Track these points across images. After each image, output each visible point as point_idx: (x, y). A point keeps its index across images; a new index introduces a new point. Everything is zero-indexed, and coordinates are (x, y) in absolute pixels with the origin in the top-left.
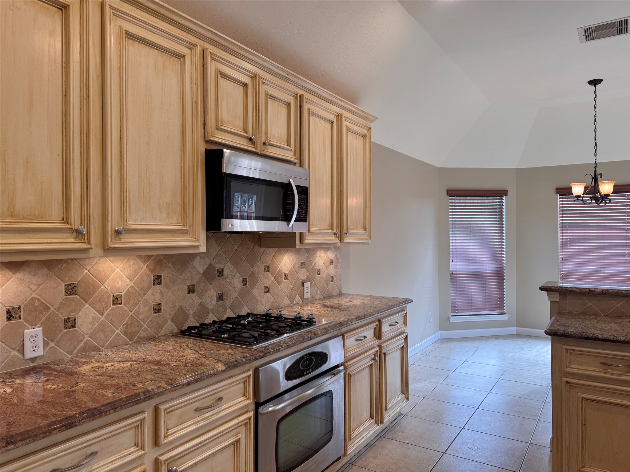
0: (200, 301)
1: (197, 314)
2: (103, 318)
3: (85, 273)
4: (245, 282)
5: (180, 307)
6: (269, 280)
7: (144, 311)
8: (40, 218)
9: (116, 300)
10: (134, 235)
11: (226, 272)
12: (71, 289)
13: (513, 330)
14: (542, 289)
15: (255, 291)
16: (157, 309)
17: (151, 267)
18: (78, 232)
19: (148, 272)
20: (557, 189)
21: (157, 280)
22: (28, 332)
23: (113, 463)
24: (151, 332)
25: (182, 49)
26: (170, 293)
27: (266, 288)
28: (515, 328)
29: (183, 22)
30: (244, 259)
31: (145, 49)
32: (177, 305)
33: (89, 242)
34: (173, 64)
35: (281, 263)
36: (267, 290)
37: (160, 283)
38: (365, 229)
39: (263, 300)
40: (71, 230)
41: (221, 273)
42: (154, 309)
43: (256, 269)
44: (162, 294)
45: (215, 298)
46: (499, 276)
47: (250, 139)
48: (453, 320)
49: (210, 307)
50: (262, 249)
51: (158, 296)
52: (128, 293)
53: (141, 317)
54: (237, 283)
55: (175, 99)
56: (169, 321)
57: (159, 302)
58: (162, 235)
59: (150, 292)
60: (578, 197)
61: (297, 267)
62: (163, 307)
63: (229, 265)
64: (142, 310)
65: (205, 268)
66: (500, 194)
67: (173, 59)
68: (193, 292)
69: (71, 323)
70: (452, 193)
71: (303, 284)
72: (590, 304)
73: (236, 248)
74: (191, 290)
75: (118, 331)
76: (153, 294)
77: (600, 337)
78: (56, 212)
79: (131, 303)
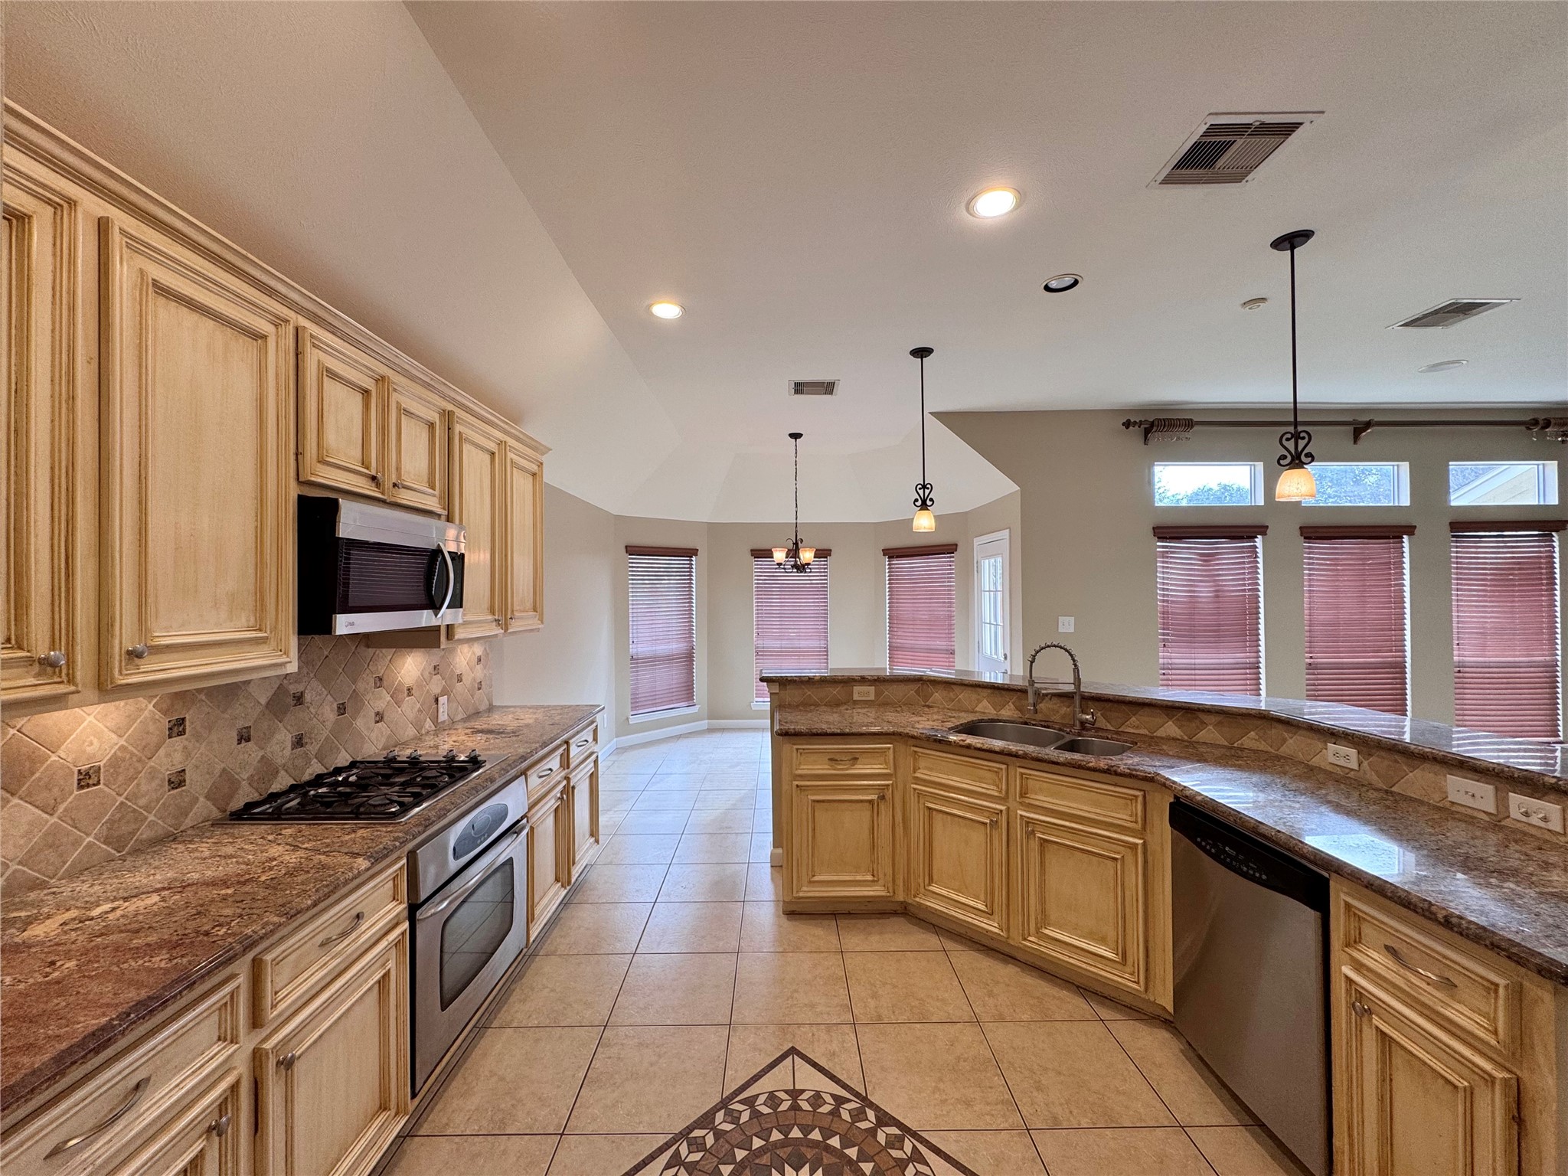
0: (261, 753)
1: (256, 778)
2: (54, 820)
3: (9, 736)
4: (342, 709)
5: (224, 771)
6: (382, 700)
7: (149, 788)
9: (86, 779)
10: (164, 657)
11: (308, 697)
13: (704, 724)
14: (762, 680)
15: (359, 723)
16: (177, 781)
17: (164, 706)
18: (46, 664)
19: (158, 715)
20: (752, 550)
21: (177, 728)
23: (181, 1086)
24: (163, 827)
25: (264, 326)
26: (203, 749)
27: (377, 714)
28: (706, 721)
29: (264, 278)
30: (341, 670)
31: (189, 318)
32: (218, 768)
33: (71, 680)
34: (243, 348)
35: (403, 672)
36: (380, 717)
37: (182, 733)
38: (535, 610)
39: (373, 736)
40: (30, 661)
41: (299, 699)
42: (170, 782)
43: (361, 686)
44: (187, 754)
45: (289, 745)
46: (689, 657)
47: (374, 478)
48: (633, 720)
49: (280, 761)
50: (371, 651)
51: (178, 757)
52: (115, 762)
53: (142, 802)
54: (329, 713)
56: (202, 799)
57: (180, 768)
58: (220, 650)
59: (162, 752)
60: (779, 564)
61: (426, 675)
62: (188, 777)
63: (315, 683)
64: (144, 788)
65: (270, 694)
66: (689, 553)
67: (243, 341)
68: (248, 740)
70: (632, 550)
71: (437, 700)
72: (809, 693)
73: (326, 653)
74: (244, 737)
75: (90, 839)
76: (168, 755)
77: (829, 731)
79: (120, 778)
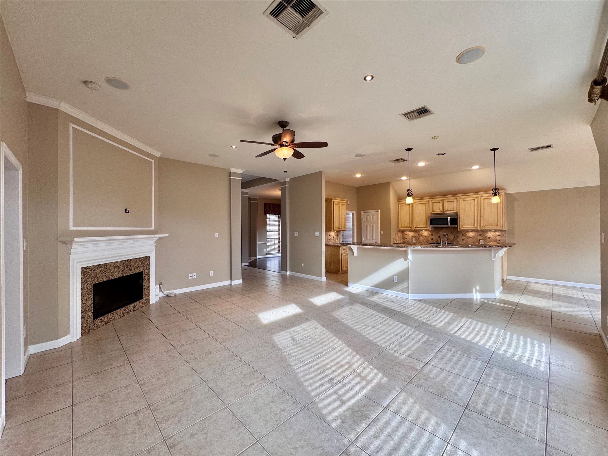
4: (455, 237)
5: (437, 240)
6: (464, 238)
8: (408, 226)
9: (425, 237)
10: (418, 228)
12: (419, 235)
16: (432, 239)
18: (411, 228)
21: (432, 235)
22: (414, 239)
25: (425, 202)
32: (436, 239)
35: (469, 234)
36: (463, 240)
43: (458, 235)
47: (441, 211)
54: (452, 237)
55: (425, 209)
58: (422, 228)
61: (476, 235)
62: (433, 239)
63: (449, 233)
67: (423, 205)
69: (419, 239)
71: (480, 240)
74: (439, 237)
75: (426, 241)
78: (409, 226)
